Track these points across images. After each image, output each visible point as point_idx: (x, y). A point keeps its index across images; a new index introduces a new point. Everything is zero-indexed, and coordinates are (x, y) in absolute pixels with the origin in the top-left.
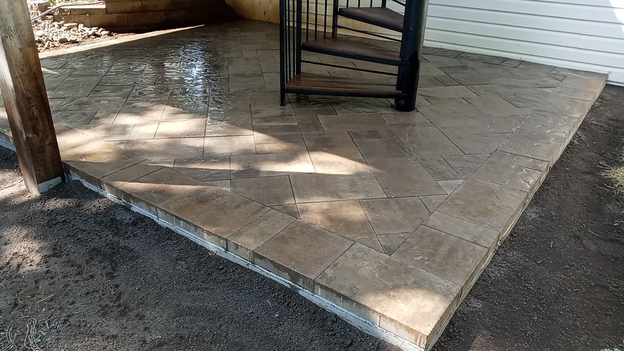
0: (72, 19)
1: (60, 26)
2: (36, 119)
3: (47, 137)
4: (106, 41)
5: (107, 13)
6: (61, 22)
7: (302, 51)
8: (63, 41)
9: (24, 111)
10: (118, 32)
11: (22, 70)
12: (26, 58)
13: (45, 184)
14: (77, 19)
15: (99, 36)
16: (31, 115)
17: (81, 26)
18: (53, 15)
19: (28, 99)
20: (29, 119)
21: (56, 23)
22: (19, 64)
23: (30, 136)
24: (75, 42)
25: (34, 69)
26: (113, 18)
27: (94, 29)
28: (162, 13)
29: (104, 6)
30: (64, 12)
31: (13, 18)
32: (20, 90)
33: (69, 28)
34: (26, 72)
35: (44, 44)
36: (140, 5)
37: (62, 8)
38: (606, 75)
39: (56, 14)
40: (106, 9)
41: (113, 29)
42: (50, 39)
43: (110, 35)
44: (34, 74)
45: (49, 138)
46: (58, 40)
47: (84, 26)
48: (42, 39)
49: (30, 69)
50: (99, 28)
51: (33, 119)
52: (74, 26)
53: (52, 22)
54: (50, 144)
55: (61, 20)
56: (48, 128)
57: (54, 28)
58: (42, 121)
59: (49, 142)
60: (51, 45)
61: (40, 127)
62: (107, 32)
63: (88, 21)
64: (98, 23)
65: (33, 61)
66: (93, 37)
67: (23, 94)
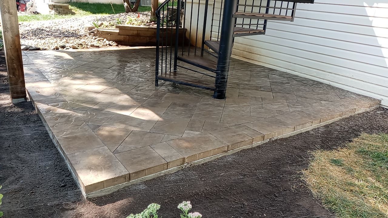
0: (102, 36)
1: (95, 39)
2: (15, 69)
3: (20, 79)
4: (114, 48)
5: (119, 35)
6: (97, 37)
7: (177, 60)
8: (93, 46)
9: (10, 65)
10: (122, 45)
11: (11, 46)
12: (14, 41)
13: (16, 100)
14: (104, 36)
15: (111, 46)
16: (13, 67)
17: (105, 40)
18: (94, 33)
19: (13, 59)
20: (12, 69)
21: (94, 37)
22: (10, 44)
23: (11, 76)
24: (98, 47)
25: (17, 47)
26: (121, 38)
27: (110, 42)
28: (148, 38)
29: (118, 31)
30: (99, 32)
31: (10, 24)
32: (9, 55)
33: (99, 40)
34: (13, 48)
35: (82, 46)
36: (136, 33)
37: (98, 30)
38: (380, 101)
39: (95, 33)
40: (119, 33)
41: (119, 43)
42: (87, 44)
43: (117, 46)
44: (17, 49)
45: (21, 79)
46: (90, 45)
47: (107, 40)
48: (83, 43)
49: (15, 46)
50: (114, 41)
51: (13, 69)
52: (102, 39)
53: (92, 36)
54: (21, 82)
55: (97, 36)
56: (20, 74)
57: (92, 39)
58: (18, 70)
59: (20, 81)
60: (86, 47)
61: (17, 73)
62: (116, 44)
63: (109, 38)
64: (114, 39)
65: (17, 43)
66: (108, 45)
67: (10, 57)
